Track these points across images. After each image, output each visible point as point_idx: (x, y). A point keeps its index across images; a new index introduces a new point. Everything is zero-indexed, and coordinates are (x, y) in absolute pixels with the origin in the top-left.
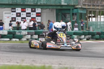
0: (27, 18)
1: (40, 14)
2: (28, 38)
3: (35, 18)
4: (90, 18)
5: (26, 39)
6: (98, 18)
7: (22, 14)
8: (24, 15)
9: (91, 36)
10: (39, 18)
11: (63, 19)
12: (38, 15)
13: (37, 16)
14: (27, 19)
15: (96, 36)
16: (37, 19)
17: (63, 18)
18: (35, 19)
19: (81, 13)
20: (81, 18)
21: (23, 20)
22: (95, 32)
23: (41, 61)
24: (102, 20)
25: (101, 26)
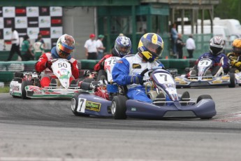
0: (29, 29)
1: (59, 21)
3: (48, 29)
4: (180, 27)
6: (197, 26)
7: (18, 21)
8: (21, 22)
10: (60, 29)
11: (116, 30)
12: (56, 22)
13: (53, 25)
14: (30, 32)
16: (54, 31)
17: (114, 28)
18: (48, 32)
19: (157, 16)
20: (157, 28)
21: (20, 34)
22: (186, 62)
23: (24, 146)
24: (207, 29)
25: (205, 45)
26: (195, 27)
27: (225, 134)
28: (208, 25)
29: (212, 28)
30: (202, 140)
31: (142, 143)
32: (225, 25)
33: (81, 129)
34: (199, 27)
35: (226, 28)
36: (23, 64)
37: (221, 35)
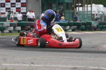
0: (11, 8)
1: (25, 5)
2: (10, 30)
3: (20, 8)
4: (77, 8)
5: (8, 31)
6: (85, 7)
7: (7, 4)
9: (76, 27)
10: (25, 8)
13: (22, 6)
14: (12, 9)
15: (82, 26)
16: (22, 9)
18: (20, 10)
19: (67, 3)
20: (67, 8)
21: (7, 10)
23: (13, 59)
24: (89, 9)
25: (88, 15)
26: (84, 8)
27: (100, 54)
28: (90, 7)
29: (91, 8)
30: (90, 57)
31: (64, 58)
32: (97, 7)
33: (36, 52)
34: (86, 8)
35: (98, 8)
36: (9, 23)
37: (95, 11)
